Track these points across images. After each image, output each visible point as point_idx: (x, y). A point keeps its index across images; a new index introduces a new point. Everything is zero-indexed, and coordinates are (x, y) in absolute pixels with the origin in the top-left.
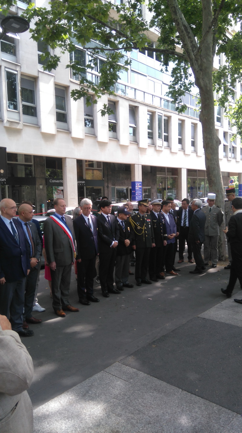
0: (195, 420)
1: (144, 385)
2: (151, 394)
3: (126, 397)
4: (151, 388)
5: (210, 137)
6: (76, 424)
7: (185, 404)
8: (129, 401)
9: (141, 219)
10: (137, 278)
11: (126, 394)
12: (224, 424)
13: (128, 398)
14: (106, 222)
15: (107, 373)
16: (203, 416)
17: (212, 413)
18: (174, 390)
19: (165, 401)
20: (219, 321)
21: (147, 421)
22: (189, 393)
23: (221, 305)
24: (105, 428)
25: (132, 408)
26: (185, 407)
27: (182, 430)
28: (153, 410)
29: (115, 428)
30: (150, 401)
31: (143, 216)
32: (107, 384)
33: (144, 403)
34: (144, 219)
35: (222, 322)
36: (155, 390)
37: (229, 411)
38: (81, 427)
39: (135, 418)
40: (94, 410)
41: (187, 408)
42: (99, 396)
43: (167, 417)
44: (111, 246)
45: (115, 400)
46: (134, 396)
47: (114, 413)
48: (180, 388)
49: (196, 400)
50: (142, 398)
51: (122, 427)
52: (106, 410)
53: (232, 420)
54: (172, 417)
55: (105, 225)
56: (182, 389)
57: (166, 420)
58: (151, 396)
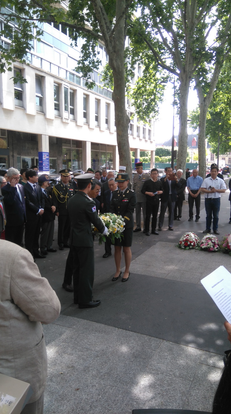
0: (133, 348)
1: (86, 329)
2: (94, 334)
3: (73, 340)
4: (93, 330)
5: (122, 115)
8: (76, 342)
9: (64, 189)
10: (59, 243)
11: (73, 337)
12: (155, 348)
13: (74, 340)
14: (33, 192)
16: (138, 345)
17: (145, 342)
18: (111, 329)
19: (106, 338)
20: (137, 273)
21: (95, 355)
23: (136, 261)
24: (62, 366)
25: (80, 348)
26: (123, 340)
27: (124, 357)
28: (99, 347)
29: (70, 364)
30: (94, 340)
31: (66, 186)
32: (53, 332)
33: (89, 342)
34: (67, 189)
35: (139, 274)
36: (96, 331)
37: (157, 339)
39: (85, 354)
41: (125, 341)
43: (110, 350)
44: (37, 214)
45: (64, 343)
46: (79, 338)
47: (66, 354)
48: (116, 327)
49: (131, 335)
50: (87, 339)
51: (76, 362)
53: (160, 345)
54: (114, 349)
55: (33, 194)
56: (118, 328)
57: (110, 352)
58: (95, 337)
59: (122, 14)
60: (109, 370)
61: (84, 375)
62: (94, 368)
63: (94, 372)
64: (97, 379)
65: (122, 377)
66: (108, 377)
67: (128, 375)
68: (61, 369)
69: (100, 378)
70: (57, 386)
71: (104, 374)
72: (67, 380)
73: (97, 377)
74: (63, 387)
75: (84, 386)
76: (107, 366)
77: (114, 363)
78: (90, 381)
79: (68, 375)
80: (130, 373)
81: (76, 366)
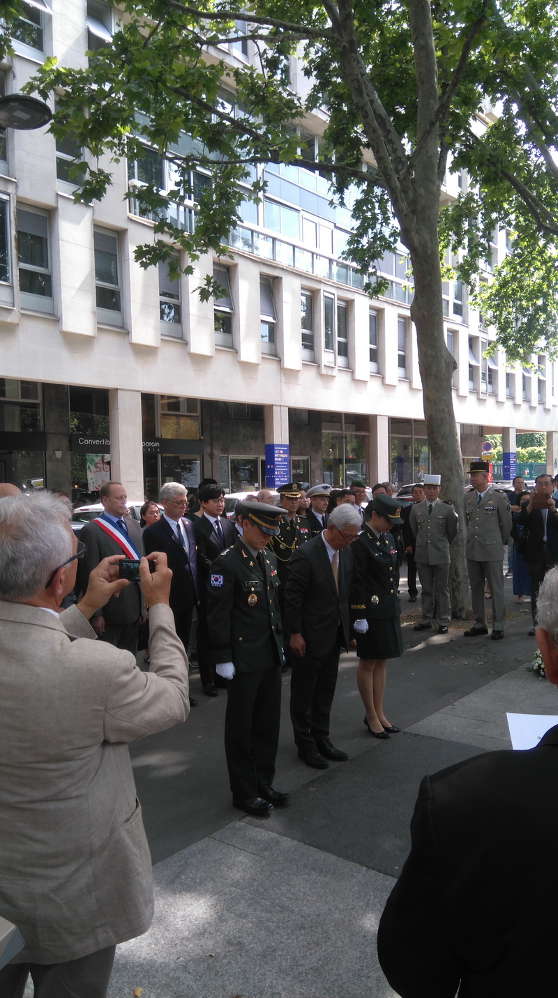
1: (291, 861)
2: (306, 876)
3: (256, 884)
4: (306, 865)
5: (434, 354)
6: (157, 933)
7: (373, 894)
8: (261, 890)
9: (289, 528)
11: (256, 877)
13: (259, 885)
14: (213, 533)
15: (216, 842)
18: (350, 868)
19: (332, 888)
20: (448, 739)
21: (297, 924)
22: (381, 874)
23: (453, 709)
24: (216, 939)
25: (268, 903)
26: (372, 897)
27: (364, 937)
28: (310, 905)
29: (235, 937)
30: (303, 890)
31: (292, 522)
32: (216, 860)
34: (293, 529)
35: (453, 742)
36: (314, 869)
38: (166, 937)
39: (275, 919)
40: (192, 907)
41: (376, 900)
42: (200, 883)
43: (337, 916)
45: (233, 889)
46: (271, 881)
47: (231, 913)
48: (361, 864)
50: (288, 884)
51: (249, 935)
52: (215, 907)
54: (345, 916)
55: (211, 538)
56: (367, 867)
57: (334, 921)
58: (306, 881)
59: (428, 126)
60: (320, 963)
61: (260, 965)
62: (288, 952)
63: (284, 963)
64: (289, 979)
65: (348, 984)
66: (314, 979)
67: (364, 979)
68: (213, 945)
69: (293, 978)
70: (195, 982)
71: (306, 969)
72: (218, 972)
73: (288, 974)
74: (205, 986)
75: (253, 991)
76: (318, 953)
77: (337, 947)
78: (270, 981)
79: (225, 961)
80: (369, 977)
81: (247, 944)
